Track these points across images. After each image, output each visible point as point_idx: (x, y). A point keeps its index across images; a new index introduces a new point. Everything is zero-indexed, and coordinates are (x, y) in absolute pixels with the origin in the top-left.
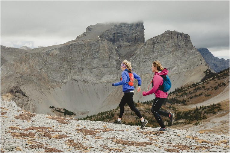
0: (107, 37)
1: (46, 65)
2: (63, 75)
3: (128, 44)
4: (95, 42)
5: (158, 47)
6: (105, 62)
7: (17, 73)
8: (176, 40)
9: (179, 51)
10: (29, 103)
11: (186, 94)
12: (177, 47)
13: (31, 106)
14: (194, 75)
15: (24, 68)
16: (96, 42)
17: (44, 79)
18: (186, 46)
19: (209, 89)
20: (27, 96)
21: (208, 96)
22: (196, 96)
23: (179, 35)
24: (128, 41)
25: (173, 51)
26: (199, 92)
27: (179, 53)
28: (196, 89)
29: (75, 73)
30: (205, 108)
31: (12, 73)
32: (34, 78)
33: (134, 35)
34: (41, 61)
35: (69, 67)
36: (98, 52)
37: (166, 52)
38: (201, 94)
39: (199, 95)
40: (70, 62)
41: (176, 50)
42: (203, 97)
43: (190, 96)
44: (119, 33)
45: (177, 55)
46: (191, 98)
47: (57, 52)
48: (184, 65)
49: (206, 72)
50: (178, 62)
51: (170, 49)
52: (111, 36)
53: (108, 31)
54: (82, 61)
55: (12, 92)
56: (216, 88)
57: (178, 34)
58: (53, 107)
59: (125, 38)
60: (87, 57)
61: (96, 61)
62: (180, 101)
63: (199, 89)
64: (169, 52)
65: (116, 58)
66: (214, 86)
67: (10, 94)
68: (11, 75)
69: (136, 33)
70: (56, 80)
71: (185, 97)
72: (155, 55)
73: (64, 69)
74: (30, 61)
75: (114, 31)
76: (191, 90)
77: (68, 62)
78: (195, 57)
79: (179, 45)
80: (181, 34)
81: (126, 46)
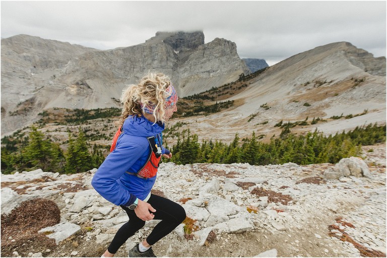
0: (170, 42)
1: (110, 63)
2: (127, 73)
3: (188, 49)
4: (155, 45)
5: (207, 52)
6: (163, 64)
7: (82, 68)
8: (223, 47)
9: (225, 57)
10: (93, 94)
11: (216, 92)
12: (223, 54)
13: (94, 97)
14: (232, 78)
15: (89, 64)
16: (157, 45)
17: (109, 75)
18: (231, 53)
19: (234, 89)
20: (92, 88)
21: (232, 94)
22: (223, 94)
23: (227, 43)
24: (188, 47)
25: (219, 57)
26: (226, 91)
27: (224, 59)
28: (225, 89)
29: (138, 72)
30: (222, 103)
31: (78, 68)
32: (99, 74)
33: (193, 42)
34: (105, 59)
35: (132, 66)
36: (158, 54)
37: (214, 57)
38: (227, 93)
39: (226, 93)
40: (133, 63)
41: (222, 55)
42: (228, 94)
43: (219, 94)
44: (181, 39)
45: (223, 60)
46: (219, 95)
47: (121, 52)
48: (226, 69)
49: (241, 75)
50: (222, 66)
51: (217, 55)
52: (174, 42)
53: (171, 36)
54: (144, 62)
55: (77, 84)
56: (240, 88)
57: (225, 41)
58: (114, 98)
59: (186, 44)
60: (148, 58)
61: (156, 62)
62: (210, 98)
63: (228, 88)
64: (216, 57)
65: (173, 60)
66: (238, 87)
67: (75, 86)
68: (77, 70)
69: (195, 40)
70: (120, 76)
71: (215, 95)
72: (204, 59)
73: (128, 68)
74: (95, 59)
75: (177, 37)
76: (221, 89)
77: (132, 62)
78: (236, 63)
79: (225, 52)
80: (228, 42)
81: (186, 51)
